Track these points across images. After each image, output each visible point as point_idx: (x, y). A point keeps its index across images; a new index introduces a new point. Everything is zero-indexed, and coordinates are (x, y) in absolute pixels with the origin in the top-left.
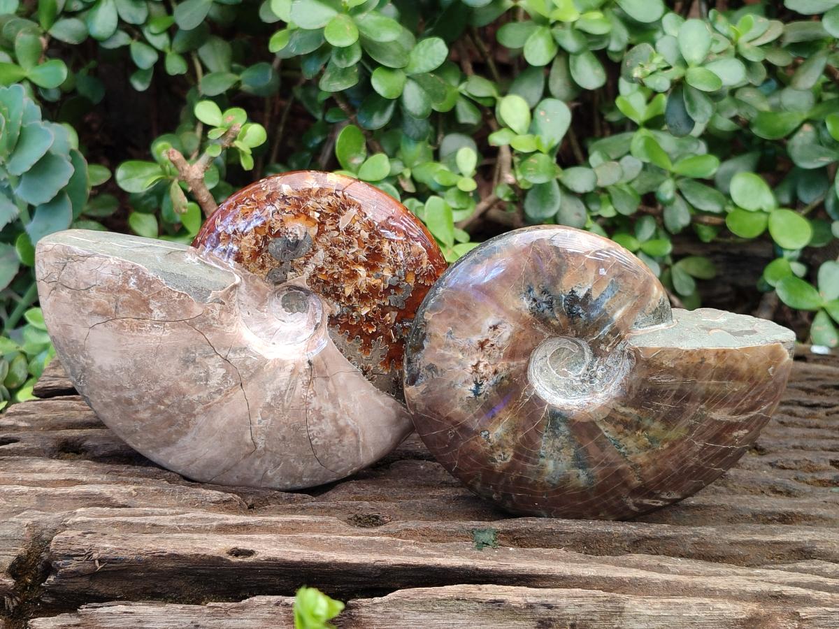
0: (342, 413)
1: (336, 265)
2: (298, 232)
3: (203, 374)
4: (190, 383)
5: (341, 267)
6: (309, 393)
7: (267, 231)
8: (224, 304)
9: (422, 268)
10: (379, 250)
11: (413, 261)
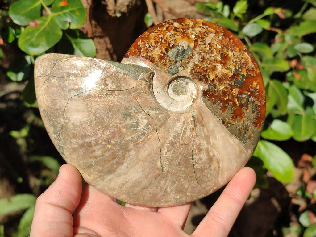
0: (212, 147)
1: (205, 63)
2: (184, 46)
3: (135, 123)
4: (127, 129)
5: (208, 64)
6: (193, 135)
7: (167, 45)
8: (147, 82)
9: (249, 66)
10: (227, 55)
11: (244, 61)
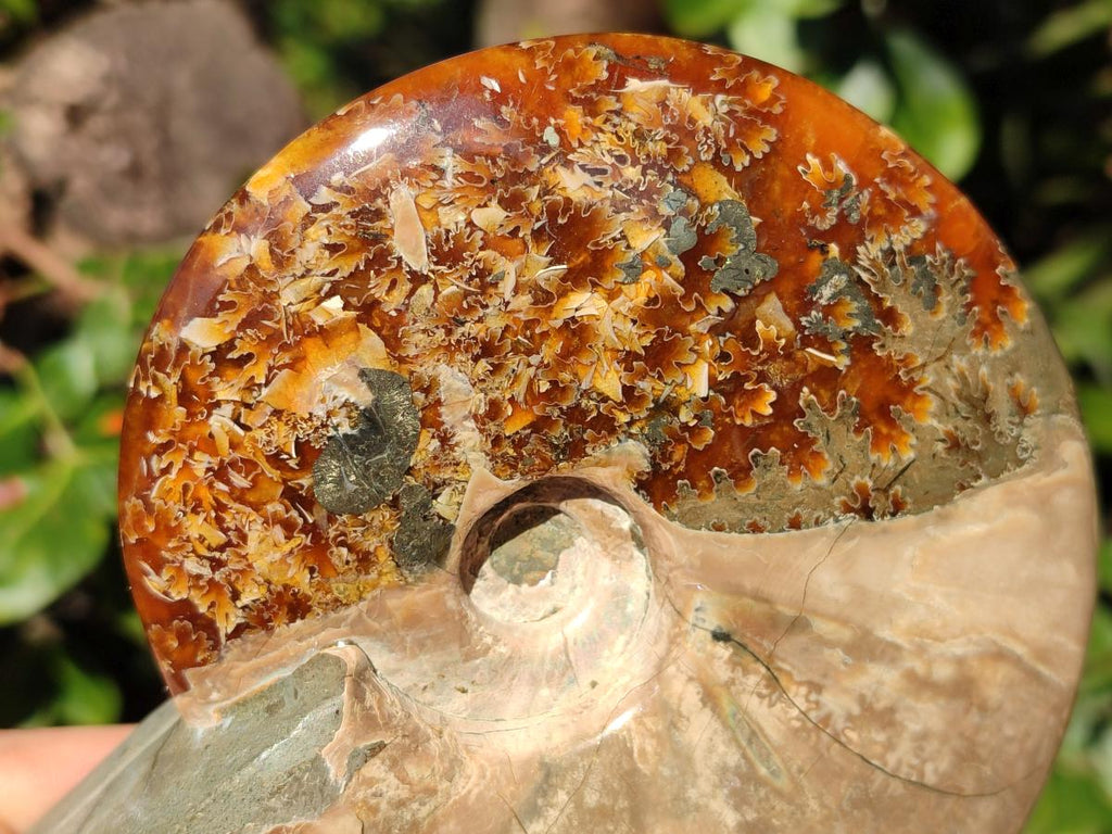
0: (921, 650)
1: (513, 362)
2: (344, 394)
5: (529, 353)
6: (801, 702)
7: (275, 474)
8: (381, 746)
9: (707, 130)
10: (566, 211)
11: (667, 140)
